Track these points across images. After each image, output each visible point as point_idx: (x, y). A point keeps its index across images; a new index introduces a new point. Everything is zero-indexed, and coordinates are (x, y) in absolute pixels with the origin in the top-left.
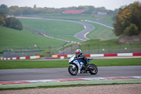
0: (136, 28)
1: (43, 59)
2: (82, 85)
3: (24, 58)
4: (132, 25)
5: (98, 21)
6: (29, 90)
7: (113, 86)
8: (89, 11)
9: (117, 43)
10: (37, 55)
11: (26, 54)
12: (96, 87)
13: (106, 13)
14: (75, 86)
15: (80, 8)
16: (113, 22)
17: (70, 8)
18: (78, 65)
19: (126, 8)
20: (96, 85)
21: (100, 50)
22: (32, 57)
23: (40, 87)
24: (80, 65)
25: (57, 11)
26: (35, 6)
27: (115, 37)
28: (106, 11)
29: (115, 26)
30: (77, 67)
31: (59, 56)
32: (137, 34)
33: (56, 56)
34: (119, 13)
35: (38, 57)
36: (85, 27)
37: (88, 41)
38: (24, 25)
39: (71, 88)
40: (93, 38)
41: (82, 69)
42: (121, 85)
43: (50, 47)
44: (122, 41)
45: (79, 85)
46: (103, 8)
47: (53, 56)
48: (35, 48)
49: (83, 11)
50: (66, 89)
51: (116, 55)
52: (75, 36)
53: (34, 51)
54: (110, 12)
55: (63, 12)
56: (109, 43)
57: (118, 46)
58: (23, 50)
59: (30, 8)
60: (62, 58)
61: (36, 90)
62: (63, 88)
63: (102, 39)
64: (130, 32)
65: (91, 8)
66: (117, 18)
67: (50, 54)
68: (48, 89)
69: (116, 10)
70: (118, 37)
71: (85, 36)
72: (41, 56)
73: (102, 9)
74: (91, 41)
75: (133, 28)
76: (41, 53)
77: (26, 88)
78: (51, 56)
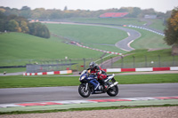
1: (77, 75)
2: (126, 107)
3: (52, 73)
6: (59, 113)
7: (165, 108)
8: (134, 14)
9: (170, 53)
10: (68, 69)
11: (55, 68)
12: (143, 109)
13: (155, 17)
14: (116, 108)
15: (123, 10)
16: (165, 27)
17: (109, 11)
20: (143, 106)
21: (148, 63)
22: (61, 72)
23: (73, 109)
25: (94, 13)
26: (66, 8)
27: (167, 47)
28: (155, 13)
29: (166, 33)
34: (172, 16)
35: (70, 71)
36: (129, 34)
37: (132, 52)
39: (111, 111)
40: (139, 48)
43: (84, 59)
44: (176, 51)
45: (122, 107)
46: (152, 9)
48: (66, 60)
49: (126, 13)
50: (105, 112)
51: (169, 69)
52: (116, 45)
53: (64, 65)
54: (160, 15)
55: (101, 16)
56: (160, 54)
57: (171, 58)
58: (51, 63)
59: (59, 11)
61: (68, 113)
62: (102, 111)
63: (150, 49)
65: (137, 10)
66: (169, 23)
68: (83, 112)
69: (168, 12)
70: (171, 47)
71: (128, 46)
72: (73, 71)
73: (151, 12)
74: (137, 51)
76: (74, 67)
77: (55, 111)
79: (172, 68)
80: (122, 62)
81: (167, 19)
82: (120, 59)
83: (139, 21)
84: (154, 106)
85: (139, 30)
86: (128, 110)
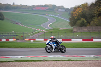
0: (85, 21)
1: (19, 42)
2: (46, 61)
3: (5, 40)
4: (83, 19)
5: (58, 16)
6: (8, 63)
7: (68, 62)
9: (72, 31)
10: (14, 38)
11: (6, 37)
12: (56, 62)
13: (64, 10)
14: (41, 61)
15: (46, 6)
16: (69, 17)
17: (38, 6)
18: (53, 46)
19: (79, 7)
20: (56, 61)
21: (59, 36)
22: (10, 40)
23: (16, 61)
24: (54, 46)
25: (29, 7)
26: (14, 3)
27: (70, 28)
28: (64, 8)
29: (70, 19)
30: (52, 47)
31: (30, 40)
32: (86, 26)
33: (27, 40)
34: (74, 11)
35: (15, 40)
36: (49, 19)
38: (5, 16)
39: (38, 63)
40: (54, 28)
41: (55, 49)
42: (74, 62)
43: (23, 33)
44: (75, 30)
46: (62, 6)
47: (26, 40)
48: (13, 33)
49: (48, 8)
52: (42, 26)
53: (12, 36)
54: (67, 9)
55: (34, 8)
56: (66, 31)
57: (72, 34)
58: (4, 35)
59: (10, 5)
60: (32, 41)
61: (13, 63)
63: (61, 29)
64: (81, 24)
65: (54, 6)
66: (72, 14)
67: (23, 38)
68: (22, 63)
69: (71, 8)
70: (72, 28)
71: (49, 26)
72: (17, 39)
73: (62, 7)
74: (53, 29)
75: (84, 21)
76: (17, 37)
77: (6, 62)
78: (24, 39)
79: (72, 40)
80: (45, 35)
81: (71, 12)
82: (44, 33)
83: (55, 12)
84: (62, 61)
85: (55, 17)
86: (47, 62)
